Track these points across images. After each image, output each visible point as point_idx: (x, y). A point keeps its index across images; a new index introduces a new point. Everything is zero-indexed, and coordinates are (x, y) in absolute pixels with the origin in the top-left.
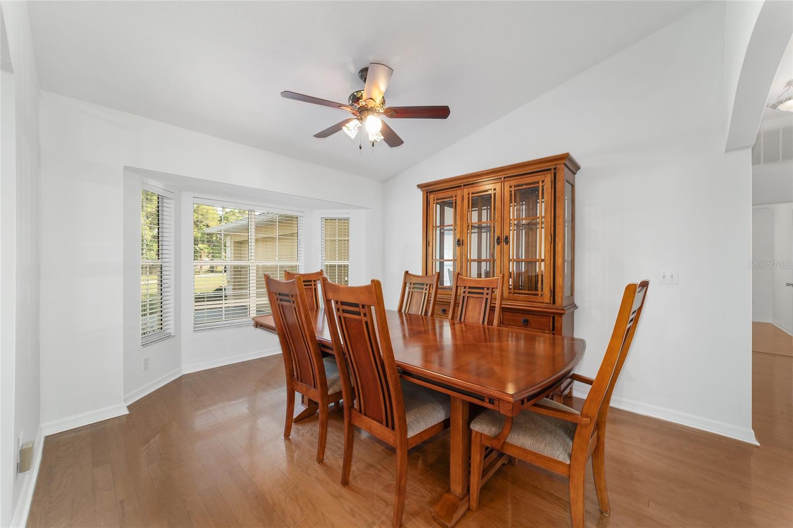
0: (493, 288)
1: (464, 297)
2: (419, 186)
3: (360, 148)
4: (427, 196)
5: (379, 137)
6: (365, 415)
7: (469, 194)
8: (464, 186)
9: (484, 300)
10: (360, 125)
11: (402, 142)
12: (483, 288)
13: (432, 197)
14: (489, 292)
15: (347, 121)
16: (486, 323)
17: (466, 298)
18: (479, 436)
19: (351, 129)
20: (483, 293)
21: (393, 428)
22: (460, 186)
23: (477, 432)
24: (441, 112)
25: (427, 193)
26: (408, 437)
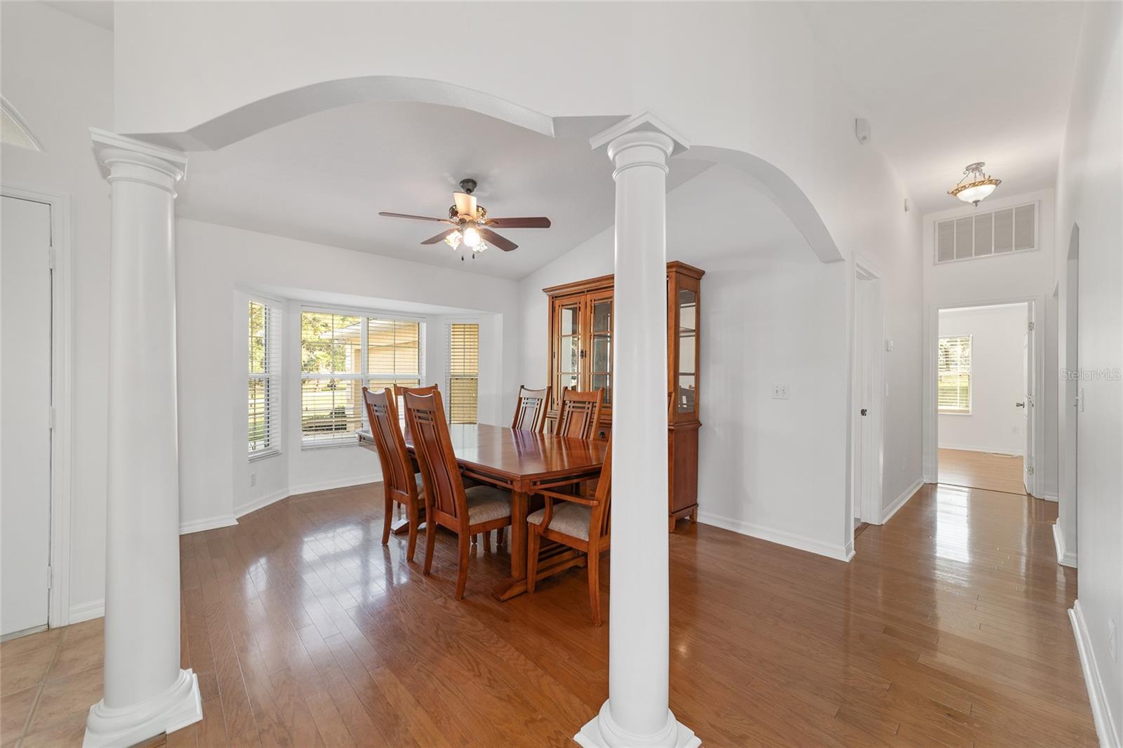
0: (593, 403)
1: (569, 412)
2: (545, 290)
3: (463, 259)
4: (553, 302)
5: (482, 248)
6: (442, 510)
7: (591, 301)
8: (588, 291)
9: (585, 414)
10: (461, 236)
11: (517, 247)
12: (585, 403)
13: (557, 302)
14: (590, 406)
15: (452, 231)
16: (584, 438)
17: (570, 413)
18: (532, 526)
19: (453, 240)
20: (584, 408)
21: (455, 517)
22: (584, 292)
23: (531, 523)
24: (543, 223)
25: (553, 298)
26: (470, 524)
